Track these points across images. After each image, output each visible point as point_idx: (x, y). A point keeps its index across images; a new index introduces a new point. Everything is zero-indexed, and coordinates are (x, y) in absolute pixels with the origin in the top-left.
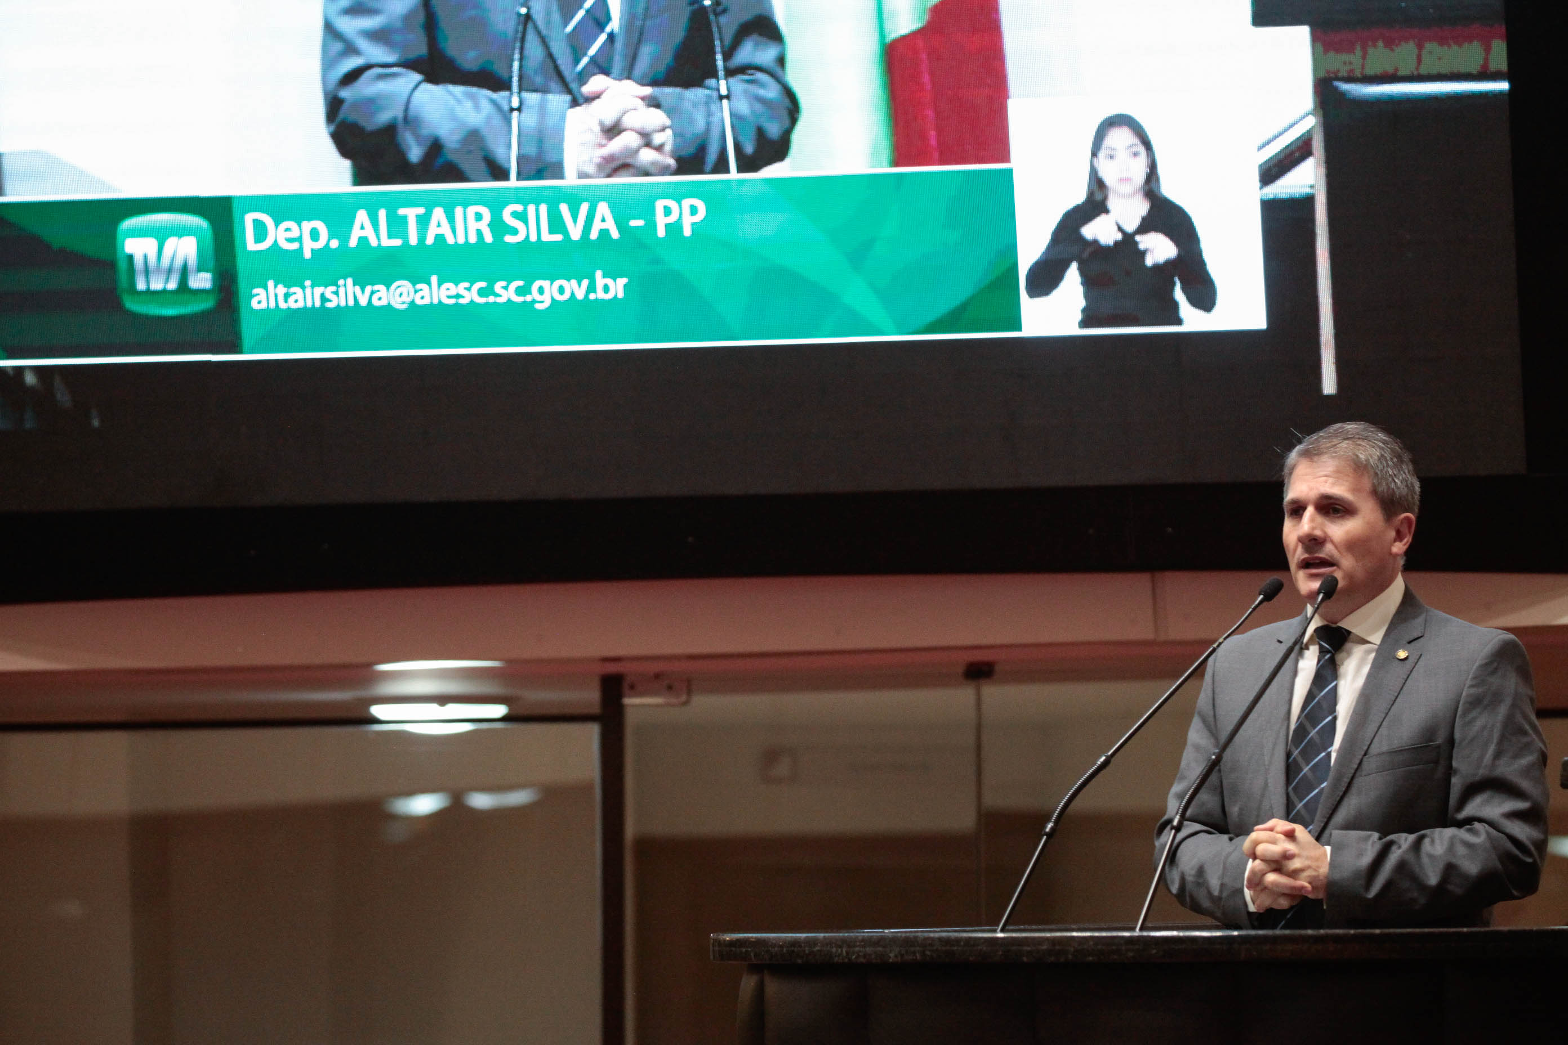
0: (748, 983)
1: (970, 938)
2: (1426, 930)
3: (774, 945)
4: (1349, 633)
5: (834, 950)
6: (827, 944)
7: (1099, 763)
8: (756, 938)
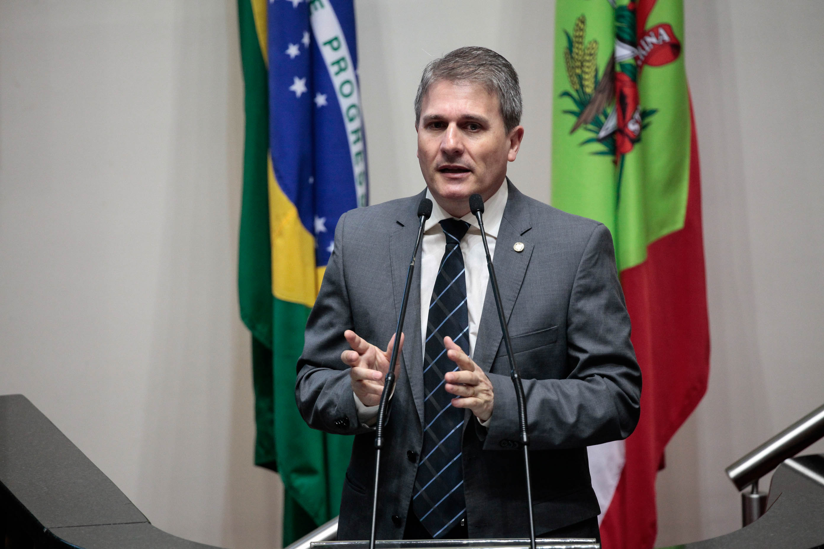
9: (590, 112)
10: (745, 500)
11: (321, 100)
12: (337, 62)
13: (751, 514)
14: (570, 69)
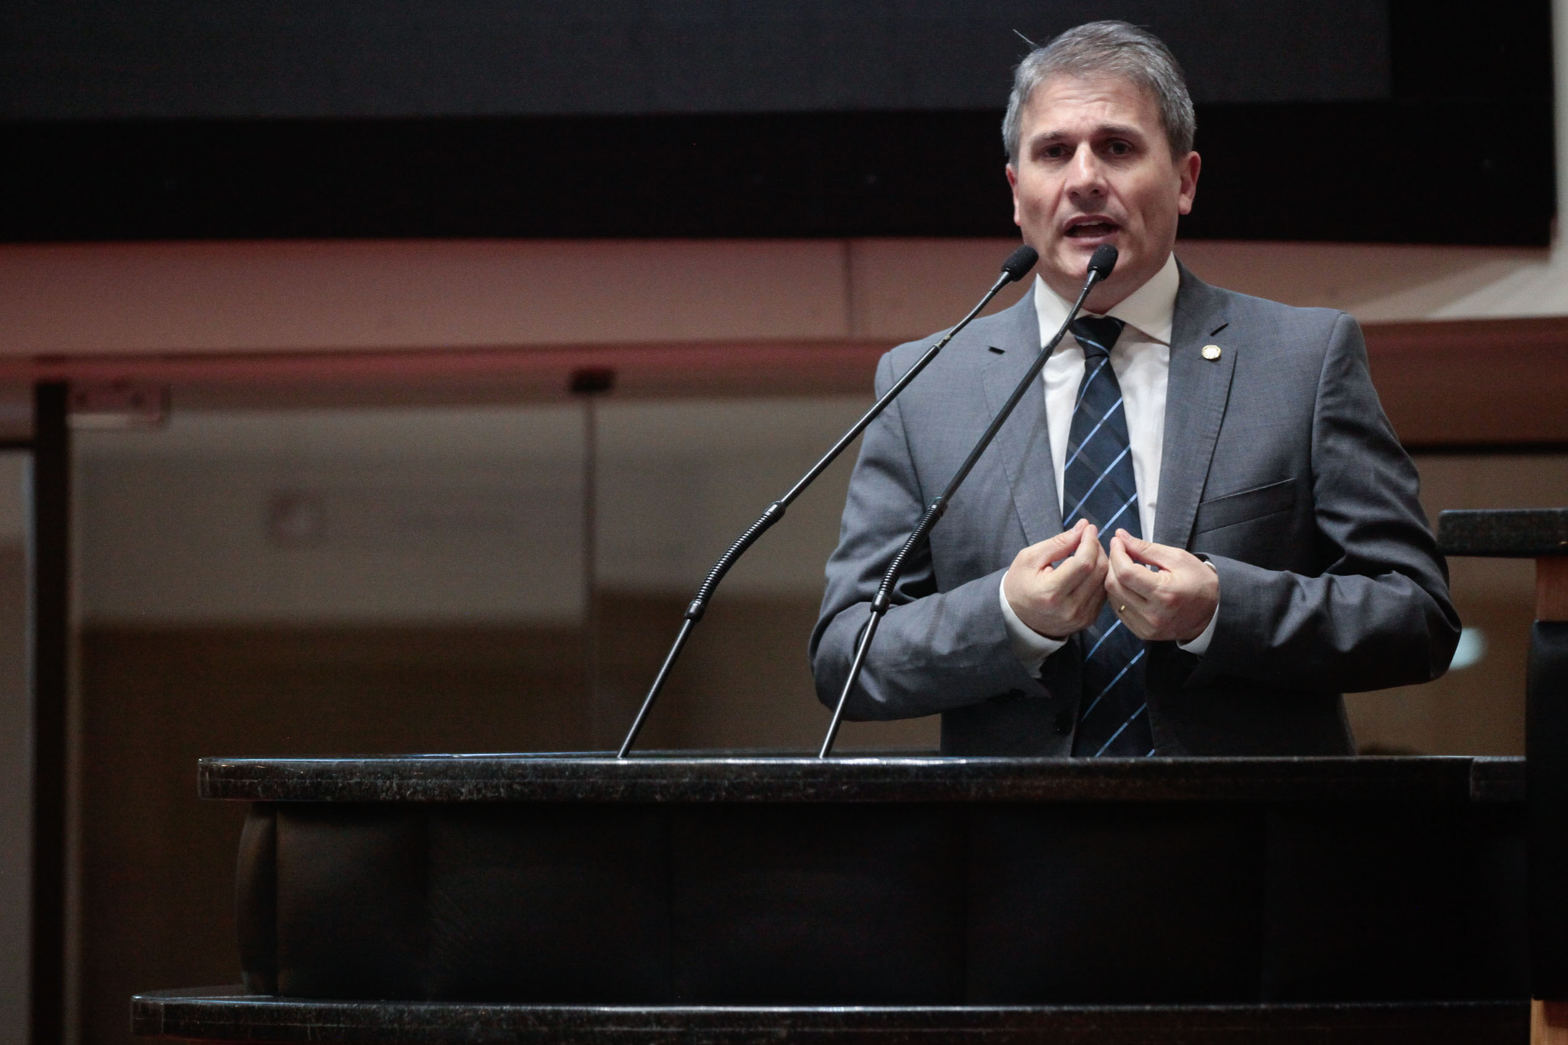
0: (253, 831)
1: (578, 765)
2: (1240, 759)
3: (292, 775)
4: (1123, 324)
5: (380, 782)
6: (370, 774)
7: (768, 514)
8: (265, 764)
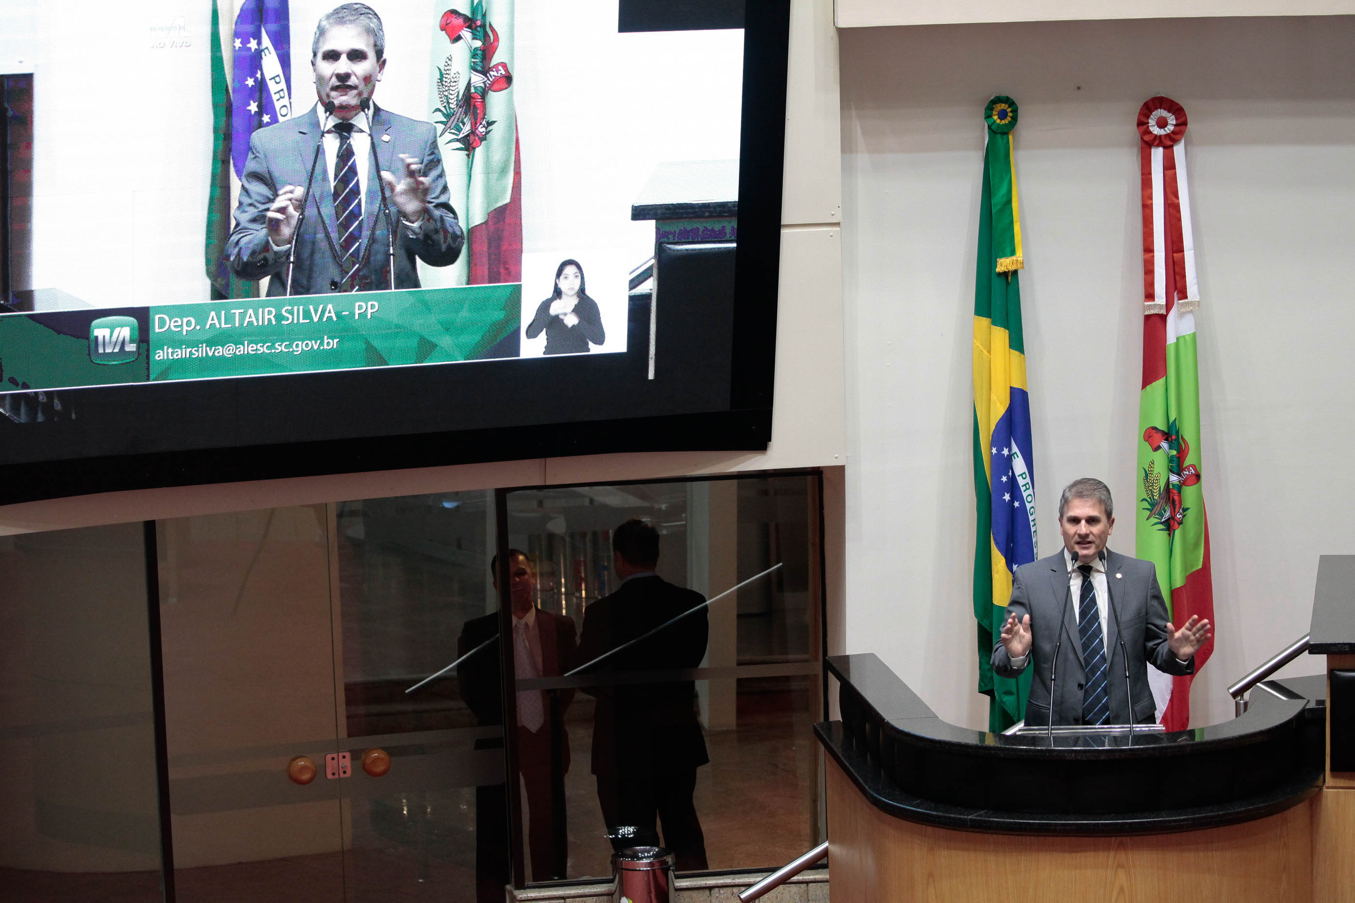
9: (1157, 509)
10: (1237, 703)
11: (1016, 504)
12: (1025, 485)
13: (1240, 710)
14: (1147, 488)
